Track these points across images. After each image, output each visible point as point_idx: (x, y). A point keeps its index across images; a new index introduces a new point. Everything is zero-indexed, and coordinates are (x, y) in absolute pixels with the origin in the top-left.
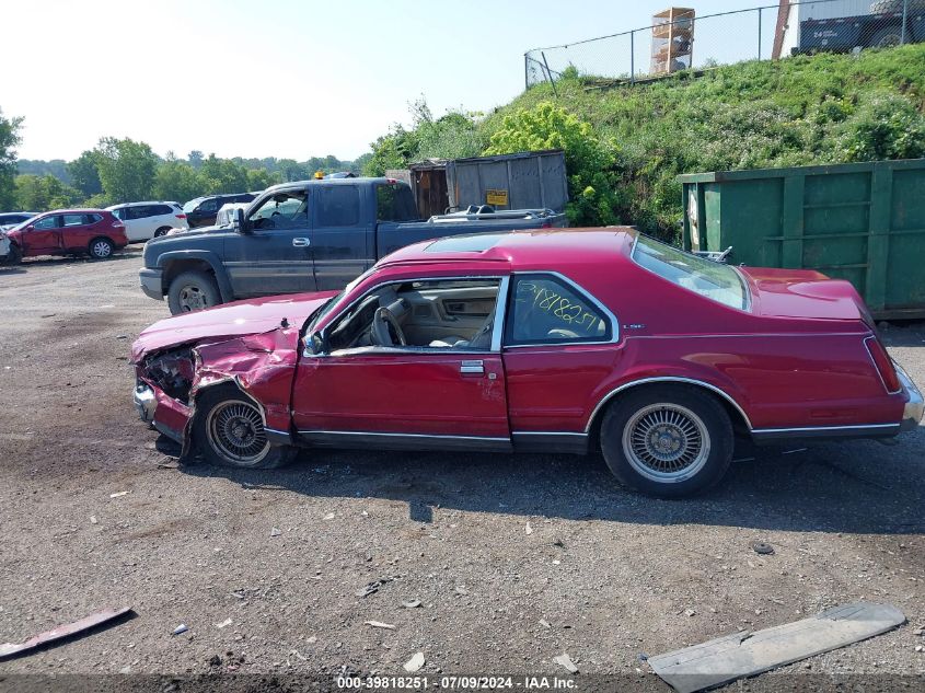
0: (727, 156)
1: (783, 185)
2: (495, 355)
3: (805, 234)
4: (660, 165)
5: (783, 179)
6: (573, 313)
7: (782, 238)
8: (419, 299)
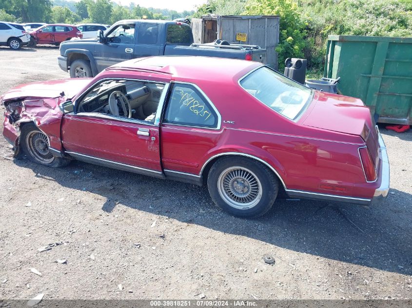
0: (366, 28)
1: (376, 46)
2: (156, 127)
3: (383, 74)
4: (331, 29)
5: (377, 43)
6: (199, 109)
7: (370, 75)
8: (154, 88)
